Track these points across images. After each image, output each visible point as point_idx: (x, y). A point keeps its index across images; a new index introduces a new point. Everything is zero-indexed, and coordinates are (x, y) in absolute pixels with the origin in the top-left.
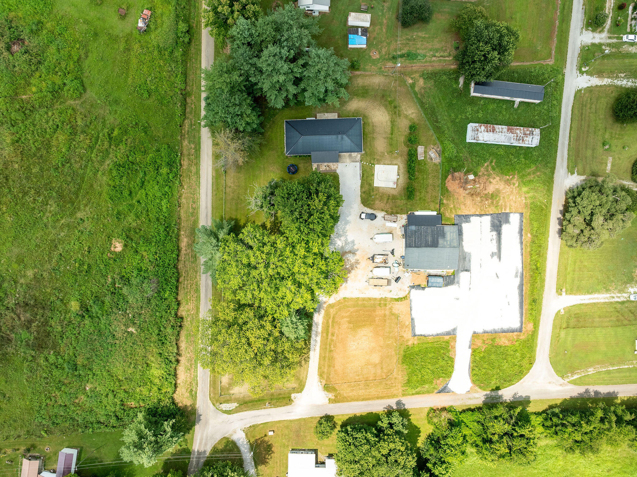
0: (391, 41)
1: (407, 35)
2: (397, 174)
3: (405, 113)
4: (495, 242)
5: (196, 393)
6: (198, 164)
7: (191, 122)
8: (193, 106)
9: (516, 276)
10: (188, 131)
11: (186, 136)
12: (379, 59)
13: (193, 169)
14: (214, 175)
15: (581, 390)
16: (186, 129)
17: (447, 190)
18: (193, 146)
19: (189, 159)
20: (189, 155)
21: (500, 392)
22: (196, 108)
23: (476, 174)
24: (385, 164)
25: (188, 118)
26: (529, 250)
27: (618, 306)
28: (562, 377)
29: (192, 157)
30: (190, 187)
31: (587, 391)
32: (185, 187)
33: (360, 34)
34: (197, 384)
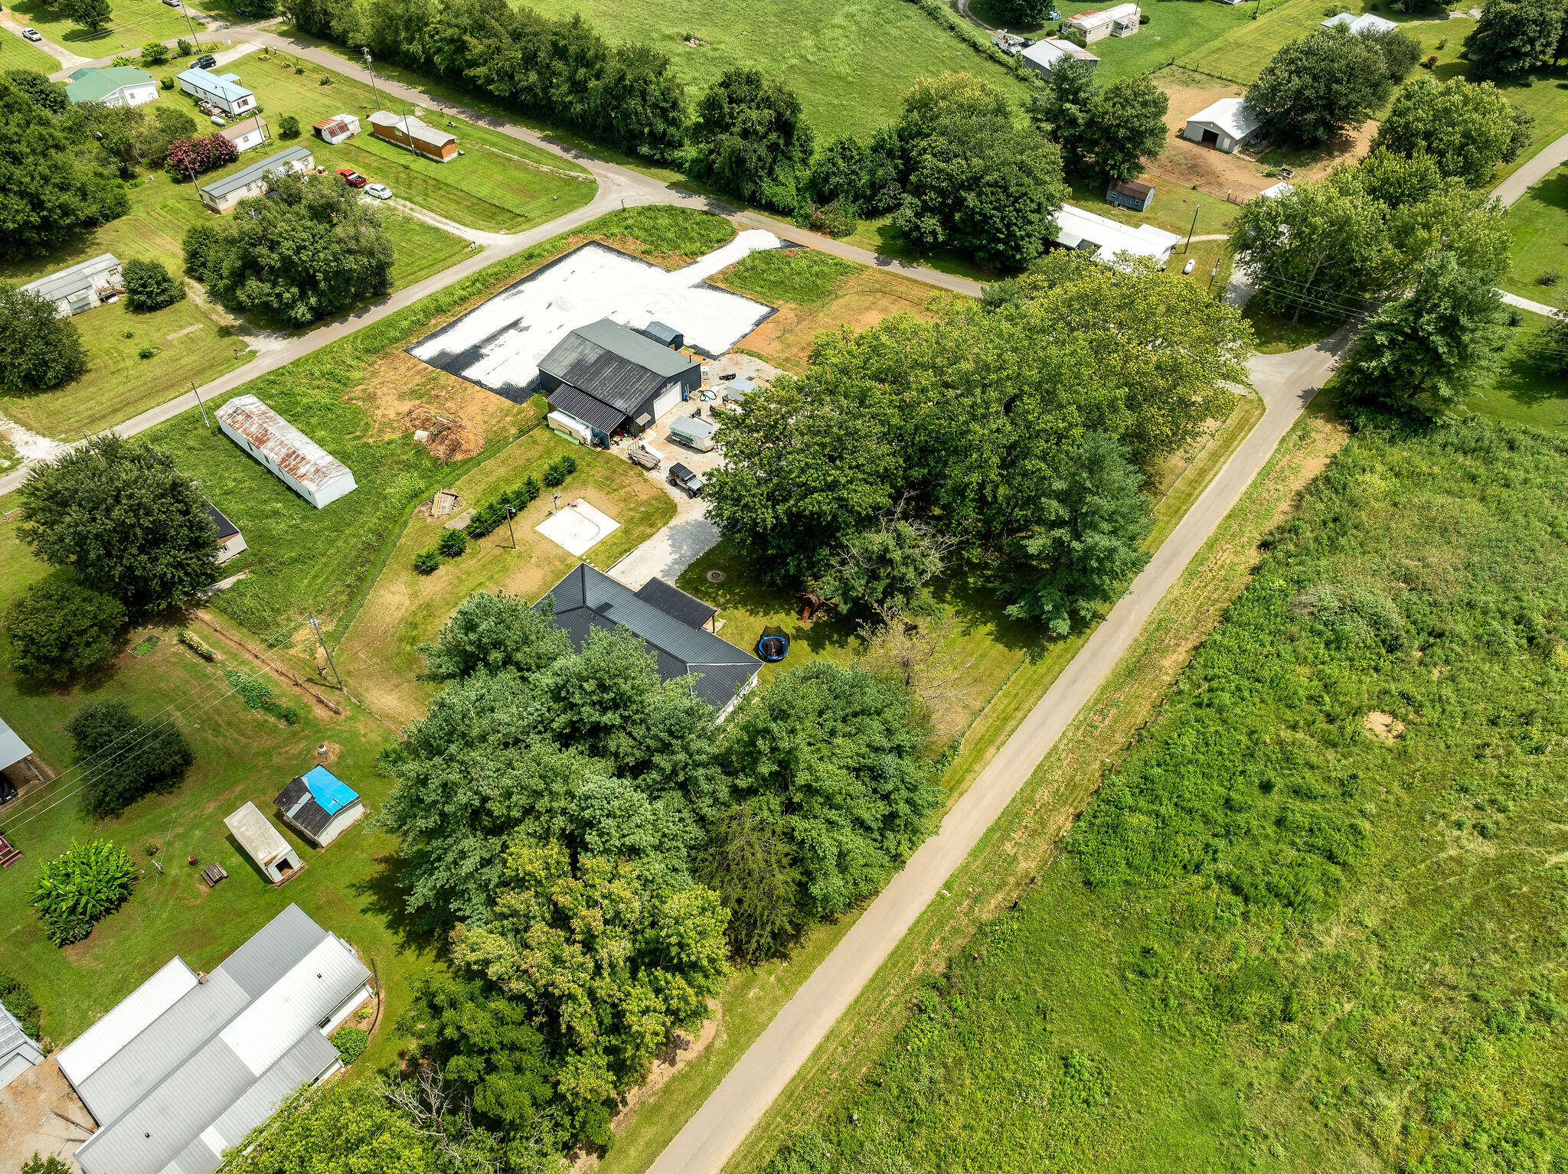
0: (257, 754)
1: (206, 742)
2: (552, 518)
3: (408, 603)
4: (501, 340)
5: (1293, 429)
6: (1026, 796)
7: (971, 908)
8: (935, 945)
9: (521, 292)
10: (999, 888)
11: (1012, 880)
12: (329, 738)
13: (1044, 795)
14: (992, 750)
15: (583, 162)
16: (1000, 896)
17: (489, 441)
18: (1008, 847)
19: (1043, 823)
20: (1034, 833)
21: (706, 208)
22: (930, 936)
23: (407, 436)
24: (557, 546)
25: (974, 921)
26: (458, 309)
27: (419, 199)
28: (594, 182)
29: (1028, 820)
30: (1081, 764)
31: (576, 157)
32: (1096, 766)
33: (305, 798)
34: (1283, 439)
